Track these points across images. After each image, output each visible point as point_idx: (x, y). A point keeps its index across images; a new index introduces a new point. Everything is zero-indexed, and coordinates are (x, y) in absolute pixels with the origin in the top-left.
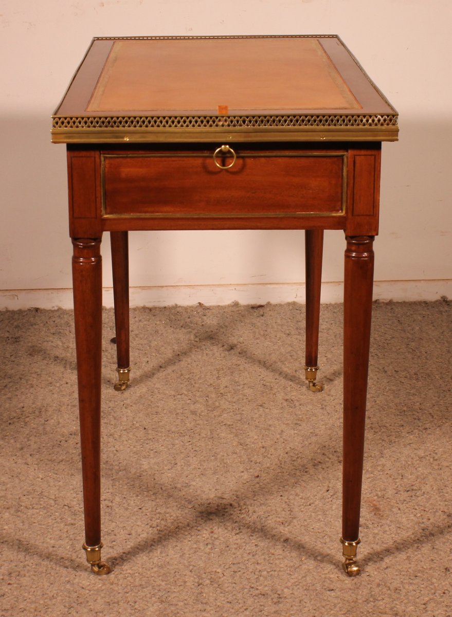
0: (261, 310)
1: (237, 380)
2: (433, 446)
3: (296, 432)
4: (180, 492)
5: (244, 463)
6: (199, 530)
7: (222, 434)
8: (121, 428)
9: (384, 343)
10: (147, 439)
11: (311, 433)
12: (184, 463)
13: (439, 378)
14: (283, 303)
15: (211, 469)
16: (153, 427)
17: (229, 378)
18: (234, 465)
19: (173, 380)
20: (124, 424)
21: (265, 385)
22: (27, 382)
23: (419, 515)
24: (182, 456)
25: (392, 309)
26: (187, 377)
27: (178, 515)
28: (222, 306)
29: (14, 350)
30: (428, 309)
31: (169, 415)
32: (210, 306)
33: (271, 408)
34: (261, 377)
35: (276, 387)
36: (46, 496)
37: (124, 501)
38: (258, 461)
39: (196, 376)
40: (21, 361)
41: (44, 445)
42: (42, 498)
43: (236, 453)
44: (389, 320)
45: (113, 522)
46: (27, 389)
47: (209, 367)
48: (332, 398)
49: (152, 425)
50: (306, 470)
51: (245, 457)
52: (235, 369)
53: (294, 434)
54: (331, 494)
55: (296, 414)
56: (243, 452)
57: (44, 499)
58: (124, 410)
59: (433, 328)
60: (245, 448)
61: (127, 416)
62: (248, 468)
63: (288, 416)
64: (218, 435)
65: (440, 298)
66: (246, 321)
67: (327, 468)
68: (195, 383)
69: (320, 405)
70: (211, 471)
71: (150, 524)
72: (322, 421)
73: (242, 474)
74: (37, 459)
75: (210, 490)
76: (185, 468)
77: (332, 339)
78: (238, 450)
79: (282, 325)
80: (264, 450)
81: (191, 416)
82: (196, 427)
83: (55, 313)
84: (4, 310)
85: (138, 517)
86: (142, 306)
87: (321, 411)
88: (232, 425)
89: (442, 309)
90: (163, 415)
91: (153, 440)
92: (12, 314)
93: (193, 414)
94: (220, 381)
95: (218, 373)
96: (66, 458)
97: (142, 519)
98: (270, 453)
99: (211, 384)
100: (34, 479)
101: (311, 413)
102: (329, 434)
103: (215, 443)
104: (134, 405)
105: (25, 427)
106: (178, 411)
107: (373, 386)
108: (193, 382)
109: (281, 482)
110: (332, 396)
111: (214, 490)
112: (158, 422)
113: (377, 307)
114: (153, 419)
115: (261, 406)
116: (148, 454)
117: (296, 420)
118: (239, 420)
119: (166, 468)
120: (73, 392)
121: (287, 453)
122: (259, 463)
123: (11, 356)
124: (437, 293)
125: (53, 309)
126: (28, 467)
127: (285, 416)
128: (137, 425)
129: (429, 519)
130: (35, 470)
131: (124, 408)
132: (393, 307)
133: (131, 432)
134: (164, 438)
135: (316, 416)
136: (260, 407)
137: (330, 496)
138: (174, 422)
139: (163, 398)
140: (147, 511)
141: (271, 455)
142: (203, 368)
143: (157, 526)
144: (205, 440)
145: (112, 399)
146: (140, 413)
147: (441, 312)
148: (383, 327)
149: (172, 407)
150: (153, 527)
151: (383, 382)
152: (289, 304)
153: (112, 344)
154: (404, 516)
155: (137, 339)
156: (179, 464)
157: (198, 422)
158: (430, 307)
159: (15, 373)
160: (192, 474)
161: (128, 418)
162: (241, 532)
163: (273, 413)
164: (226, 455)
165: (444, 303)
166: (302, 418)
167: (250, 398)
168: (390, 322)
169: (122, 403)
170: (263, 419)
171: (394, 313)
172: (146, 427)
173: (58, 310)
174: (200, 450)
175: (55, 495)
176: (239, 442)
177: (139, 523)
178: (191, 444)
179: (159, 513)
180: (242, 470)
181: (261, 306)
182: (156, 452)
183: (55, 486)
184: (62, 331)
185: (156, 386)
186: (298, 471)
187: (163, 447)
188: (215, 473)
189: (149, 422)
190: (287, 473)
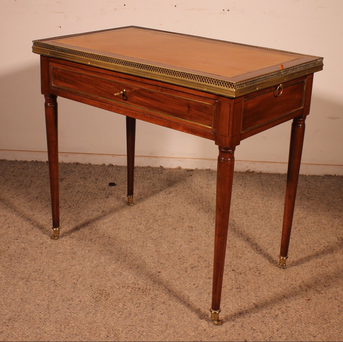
0: (192, 172)
1: (166, 213)
3: (188, 246)
4: (115, 278)
5: (155, 263)
6: (118, 303)
7: (149, 245)
8: (97, 236)
9: (250, 196)
10: (109, 244)
11: (196, 248)
12: (123, 260)
13: (274, 220)
14: (204, 169)
15: (136, 265)
17: (163, 211)
18: (149, 264)
20: (99, 233)
21: (180, 217)
24: (124, 256)
25: (260, 177)
26: (141, 208)
27: (109, 292)
28: (172, 169)
30: (279, 178)
31: (125, 230)
32: (166, 168)
33: (179, 230)
34: (180, 212)
35: (186, 218)
37: (84, 281)
38: (163, 263)
39: (146, 208)
42: (42, 274)
43: (152, 257)
44: (257, 183)
45: (74, 293)
47: (155, 204)
49: (114, 236)
50: (186, 270)
51: (156, 260)
52: (167, 205)
53: (187, 247)
54: (195, 287)
55: (191, 236)
56: (156, 256)
57: (43, 275)
58: (102, 225)
59: (279, 189)
60: (158, 254)
61: (102, 229)
62: (156, 266)
63: (187, 236)
64: (146, 245)
67: (198, 270)
68: (144, 212)
69: (206, 231)
70: (136, 267)
71: (93, 296)
72: (204, 241)
73: (152, 270)
74: (48, 251)
76: (123, 263)
78: (154, 255)
79: (200, 182)
80: (168, 256)
82: (136, 239)
83: (86, 166)
84: (61, 162)
85: (88, 291)
87: (205, 235)
88: (156, 239)
90: (121, 230)
91: (111, 245)
92: (64, 165)
93: (137, 231)
94: (158, 212)
95: (158, 207)
96: (63, 251)
97: (90, 293)
98: (171, 258)
99: (152, 214)
100: (42, 262)
101: (200, 236)
102: (205, 249)
103: (143, 249)
104: (109, 223)
106: (130, 228)
107: (237, 222)
108: (143, 212)
109: (171, 277)
111: (133, 278)
113: (252, 175)
114: (115, 232)
115: (174, 229)
116: (106, 253)
117: (190, 239)
118: (160, 237)
119: (112, 262)
120: (80, 212)
122: (163, 264)
125: (86, 164)
126: (42, 255)
128: (106, 235)
130: (45, 257)
132: (261, 175)
134: (117, 244)
135: (202, 238)
136: (174, 230)
137: (194, 288)
138: (126, 235)
139: (125, 220)
140: (94, 288)
142: (151, 204)
143: (96, 298)
144: (139, 247)
146: (110, 228)
149: (127, 226)
150: (94, 299)
151: (244, 220)
152: (207, 170)
153: (109, 186)
154: (231, 304)
156: (120, 260)
157: (138, 236)
158: (280, 177)
160: (125, 267)
162: (140, 306)
163: (179, 234)
164: (146, 257)
166: (194, 238)
167: (170, 224)
168: (257, 185)
169: (103, 221)
170: (173, 237)
171: (261, 179)
172: (110, 237)
173: (88, 165)
174: (134, 253)
175: (50, 273)
176: (156, 250)
177: (87, 295)
178: (131, 249)
179: (100, 290)
180: (152, 267)
181: (192, 170)
182: (111, 252)
183: (52, 268)
184: (86, 176)
185: (123, 213)
186: (182, 271)
187: (115, 250)
188: (138, 267)
189: (113, 234)
190: (176, 272)
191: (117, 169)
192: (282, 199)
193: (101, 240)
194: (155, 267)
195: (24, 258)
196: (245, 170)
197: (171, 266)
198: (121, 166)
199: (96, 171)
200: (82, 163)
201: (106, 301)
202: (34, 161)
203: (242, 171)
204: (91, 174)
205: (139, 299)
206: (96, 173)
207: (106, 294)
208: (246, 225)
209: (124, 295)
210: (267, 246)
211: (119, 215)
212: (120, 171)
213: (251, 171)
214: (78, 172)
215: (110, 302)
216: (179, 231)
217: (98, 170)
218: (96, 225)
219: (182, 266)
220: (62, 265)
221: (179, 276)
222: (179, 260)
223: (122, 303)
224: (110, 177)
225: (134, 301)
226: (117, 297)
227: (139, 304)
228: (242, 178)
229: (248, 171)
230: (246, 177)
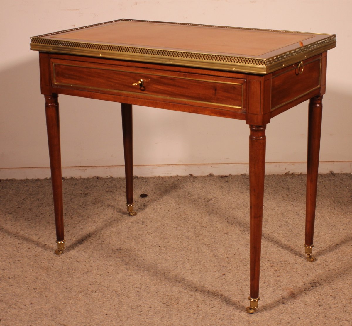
0: (227, 179)
1: (212, 219)
2: (325, 258)
3: (246, 249)
4: (179, 283)
5: (216, 267)
6: (190, 305)
7: (204, 250)
8: (146, 246)
9: (297, 198)
10: (161, 252)
12: (182, 266)
13: (329, 218)
14: (239, 175)
15: (197, 270)
16: (164, 245)
17: (208, 217)
18: (211, 268)
19: (176, 219)
20: (147, 244)
21: (228, 222)
22: (92, 220)
23: (317, 297)
24: (181, 262)
25: (302, 178)
26: (184, 217)
27: (178, 296)
28: (204, 176)
29: (84, 201)
30: (322, 178)
31: (173, 239)
32: (197, 176)
33: (232, 235)
34: (226, 217)
35: (235, 223)
36: (102, 285)
37: (147, 288)
38: (224, 266)
39: (189, 216)
40: (88, 207)
41: (101, 256)
43: (212, 261)
44: (300, 184)
45: (141, 300)
46: (92, 223)
48: (267, 230)
49: (164, 244)
51: (217, 263)
52: (211, 212)
54: (266, 285)
55: (246, 239)
56: (216, 260)
57: (101, 287)
58: (147, 236)
59: (325, 189)
60: (217, 258)
61: (149, 239)
62: (219, 269)
63: (242, 240)
64: (201, 250)
65: (329, 172)
66: (218, 185)
67: (264, 270)
68: (188, 220)
70: (197, 271)
71: (162, 302)
73: (215, 273)
74: (97, 264)
75: (197, 282)
76: (182, 269)
77: (267, 195)
78: (213, 260)
79: (238, 187)
80: (228, 259)
81: (186, 239)
82: (189, 246)
83: (108, 180)
84: (79, 178)
85: (155, 298)
86: (158, 176)
88: (210, 245)
89: (330, 178)
90: (170, 239)
91: (164, 253)
92: (83, 180)
93: (187, 238)
94: (203, 219)
95: (202, 215)
97: (158, 299)
98: (231, 261)
99: (197, 221)
100: (96, 275)
103: (200, 255)
104: (153, 233)
105: (91, 245)
106: (179, 237)
107: (290, 223)
108: (187, 220)
109: (237, 278)
110: (267, 228)
111: (199, 282)
112: (167, 243)
113: (293, 177)
114: (164, 241)
115: (226, 234)
116: (161, 261)
117: (246, 242)
118: (214, 242)
119: (171, 269)
120: (118, 225)
121: (241, 261)
122: (225, 267)
123: (83, 204)
124: (328, 169)
125: (107, 177)
126: (92, 269)
127: (240, 239)
128: (155, 244)
129: (323, 300)
130: (96, 270)
131: (147, 235)
132: (302, 177)
133: (151, 248)
134: (170, 252)
136: (225, 234)
138: (176, 243)
139: (170, 229)
140: (160, 294)
141: (232, 262)
142: (193, 212)
144: (194, 253)
145: (141, 230)
146: (156, 237)
147: (330, 180)
148: (296, 189)
149: (175, 234)
150: (164, 304)
151: (297, 220)
152: (242, 175)
153: (141, 198)
154: (308, 298)
155: (155, 195)
156: (179, 267)
157: (190, 243)
158: (323, 177)
159: (85, 214)
160: (186, 273)
162: (215, 307)
163: (233, 238)
164: (206, 262)
165: (332, 175)
167: (220, 229)
168: (300, 186)
169: (146, 232)
170: (227, 241)
171: (303, 180)
172: (160, 246)
173: (110, 178)
174: (191, 259)
175: (108, 284)
176: (213, 255)
177: (156, 301)
178: (186, 256)
179: (167, 295)
180: (215, 271)
181: (226, 176)
182: (166, 260)
183: (108, 280)
184: (112, 190)
185: (166, 222)
186: (247, 271)
187: (170, 257)
188: (200, 272)
189: (162, 243)
190: (241, 273)
191: (143, 180)
192: (332, 198)
193: (151, 249)
194: (218, 270)
195: (74, 272)
196: (284, 172)
197: (235, 268)
198: (147, 177)
199: (121, 184)
200: (102, 177)
201: (178, 305)
202: (48, 179)
203: (280, 174)
204: (116, 187)
205: (212, 301)
206: (121, 186)
207: (175, 298)
208: (300, 225)
209: (195, 298)
210: (329, 243)
211: (161, 225)
212: (147, 182)
213: (290, 173)
214: (102, 186)
215: (182, 306)
216: (231, 236)
217: (123, 183)
218: (140, 235)
219: (246, 267)
220: (118, 276)
221: (246, 277)
222: (241, 262)
223: (195, 305)
224: (139, 189)
225: (207, 302)
226: (188, 300)
227: (213, 305)
228: (283, 181)
229: (287, 173)
230: (287, 180)
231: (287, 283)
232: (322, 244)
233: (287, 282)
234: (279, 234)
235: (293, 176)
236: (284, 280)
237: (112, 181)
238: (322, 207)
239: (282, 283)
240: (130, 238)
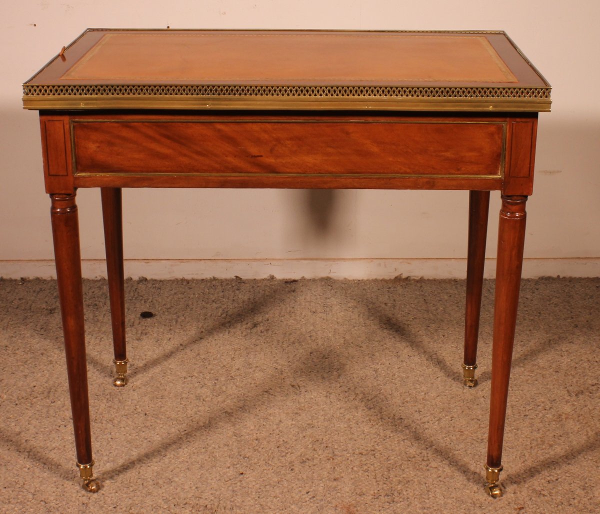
0: (294, 285)
1: (250, 362)
3: (294, 422)
4: (160, 489)
5: (232, 458)
7: (220, 423)
8: (123, 412)
10: (145, 426)
11: (309, 424)
14: (317, 278)
15: (198, 462)
17: (244, 359)
18: (222, 459)
19: (188, 361)
20: (126, 408)
21: (276, 369)
22: (47, 358)
25: (421, 286)
26: (203, 357)
28: (257, 280)
29: (46, 323)
30: (456, 288)
31: (174, 399)
32: (247, 280)
33: (276, 394)
34: (275, 359)
35: (287, 371)
36: (26, 489)
38: (247, 456)
39: (212, 356)
40: (49, 335)
41: (42, 430)
42: (22, 491)
43: (228, 446)
44: (416, 298)
46: (46, 365)
47: (228, 347)
49: (154, 410)
50: (292, 467)
51: (235, 450)
52: (252, 349)
53: (292, 424)
54: (310, 497)
55: (299, 402)
56: (235, 444)
57: (23, 492)
60: (239, 439)
62: (235, 463)
63: (291, 405)
66: (276, 296)
67: (314, 465)
68: (209, 364)
69: (325, 393)
70: (197, 466)
72: (323, 410)
73: (228, 470)
75: (190, 487)
78: (231, 442)
79: (310, 302)
80: (257, 442)
81: (195, 401)
83: (96, 283)
84: (50, 279)
86: (181, 277)
87: (324, 399)
90: (167, 399)
91: (151, 427)
93: (197, 399)
94: (234, 362)
95: (234, 353)
98: (262, 446)
99: (224, 366)
101: (314, 401)
102: (326, 425)
104: (143, 387)
105: (31, 409)
106: (184, 395)
107: (383, 372)
108: (207, 363)
109: (264, 480)
111: (194, 488)
112: (161, 407)
113: (407, 284)
114: (157, 403)
115: (267, 392)
116: (141, 443)
117: (297, 409)
118: (241, 408)
121: (278, 447)
122: (248, 458)
125: (96, 279)
126: (19, 455)
127: (288, 403)
128: (140, 410)
130: (25, 458)
132: (423, 284)
133: (131, 417)
134: (161, 426)
135: (318, 405)
136: (265, 393)
137: (307, 499)
138: (177, 407)
139: (173, 380)
141: (262, 448)
142: (221, 348)
146: (146, 396)
149: (178, 391)
151: (394, 367)
152: (322, 279)
153: (141, 318)
156: (168, 456)
157: (200, 408)
158: (458, 286)
160: (178, 467)
161: (133, 401)
164: (217, 447)
166: (304, 407)
168: (416, 302)
171: (422, 291)
172: (147, 413)
173: (100, 280)
174: (193, 441)
175: (36, 488)
176: (234, 433)
178: (187, 433)
180: (229, 465)
181: (295, 281)
182: (150, 441)
183: (39, 478)
184: (97, 303)
185: (170, 366)
186: (284, 468)
187: (158, 436)
188: (202, 467)
189: (152, 407)
190: (273, 471)
191: (154, 286)
193: (131, 419)
194: (234, 465)
196: (393, 275)
197: (264, 460)
198: (163, 279)
200: (88, 278)
203: (387, 278)
208: (399, 377)
210: (440, 413)
211: (161, 371)
212: (160, 288)
213: (404, 276)
216: (275, 396)
218: (120, 392)
219: (283, 459)
220: (58, 471)
221: (279, 479)
222: (276, 450)
224: (143, 302)
228: (388, 291)
229: (399, 278)
230: (395, 289)
231: (347, 494)
232: (427, 416)
233: (348, 492)
234: (357, 394)
235: (407, 282)
236: (343, 487)
237: (102, 287)
238: (443, 343)
239: (339, 494)
240: (100, 395)
